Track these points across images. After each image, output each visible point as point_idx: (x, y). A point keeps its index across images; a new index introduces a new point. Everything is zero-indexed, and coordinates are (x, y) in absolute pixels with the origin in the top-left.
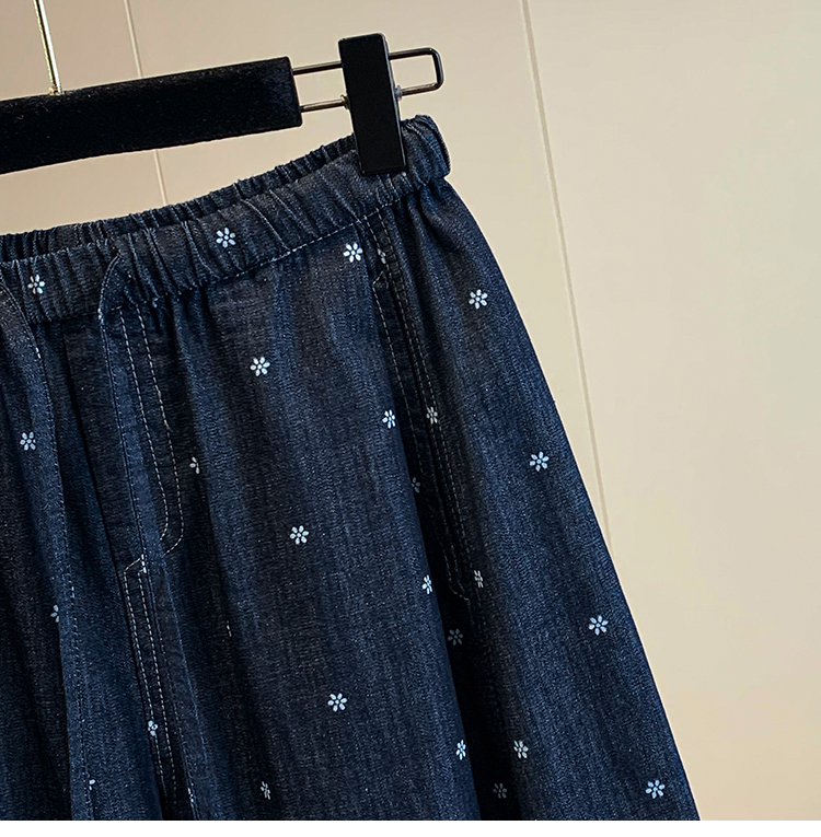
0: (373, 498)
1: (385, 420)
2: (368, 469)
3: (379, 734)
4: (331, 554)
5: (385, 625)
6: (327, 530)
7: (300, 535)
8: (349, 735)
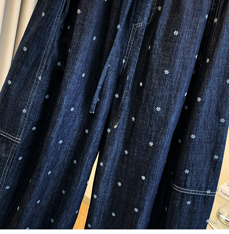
0: (195, 32)
1: (206, 16)
5: (184, 61)
6: (182, 35)
7: (176, 33)
8: (166, 80)
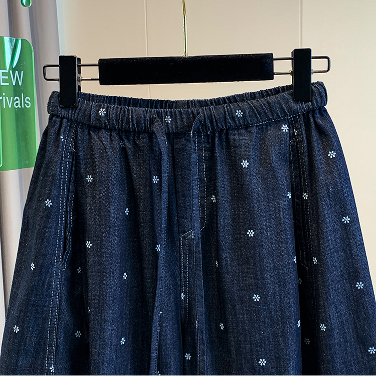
0: (280, 224)
1: (288, 195)
2: (280, 213)
3: (271, 312)
4: (262, 242)
5: (278, 272)
6: (261, 233)
7: (251, 233)
8: (259, 311)
